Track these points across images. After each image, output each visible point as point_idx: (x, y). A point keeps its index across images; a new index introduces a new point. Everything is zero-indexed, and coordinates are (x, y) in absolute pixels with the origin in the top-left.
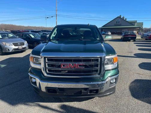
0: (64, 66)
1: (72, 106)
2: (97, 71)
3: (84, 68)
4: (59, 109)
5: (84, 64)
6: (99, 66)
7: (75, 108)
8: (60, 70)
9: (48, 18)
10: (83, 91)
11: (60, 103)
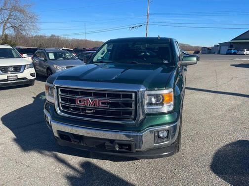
0: (80, 102)
1: (99, 166)
2: (130, 114)
3: (108, 108)
4: (77, 167)
5: (109, 101)
6: (133, 105)
7: (101, 170)
8: (76, 107)
9: (133, 28)
10: (107, 144)
11: (85, 159)
